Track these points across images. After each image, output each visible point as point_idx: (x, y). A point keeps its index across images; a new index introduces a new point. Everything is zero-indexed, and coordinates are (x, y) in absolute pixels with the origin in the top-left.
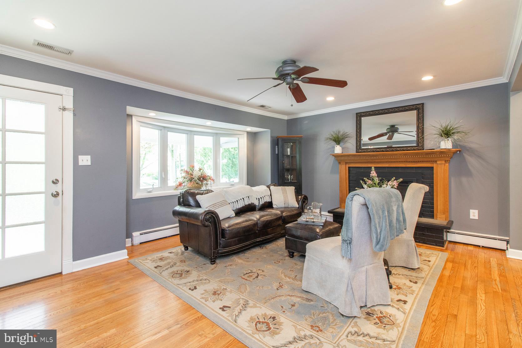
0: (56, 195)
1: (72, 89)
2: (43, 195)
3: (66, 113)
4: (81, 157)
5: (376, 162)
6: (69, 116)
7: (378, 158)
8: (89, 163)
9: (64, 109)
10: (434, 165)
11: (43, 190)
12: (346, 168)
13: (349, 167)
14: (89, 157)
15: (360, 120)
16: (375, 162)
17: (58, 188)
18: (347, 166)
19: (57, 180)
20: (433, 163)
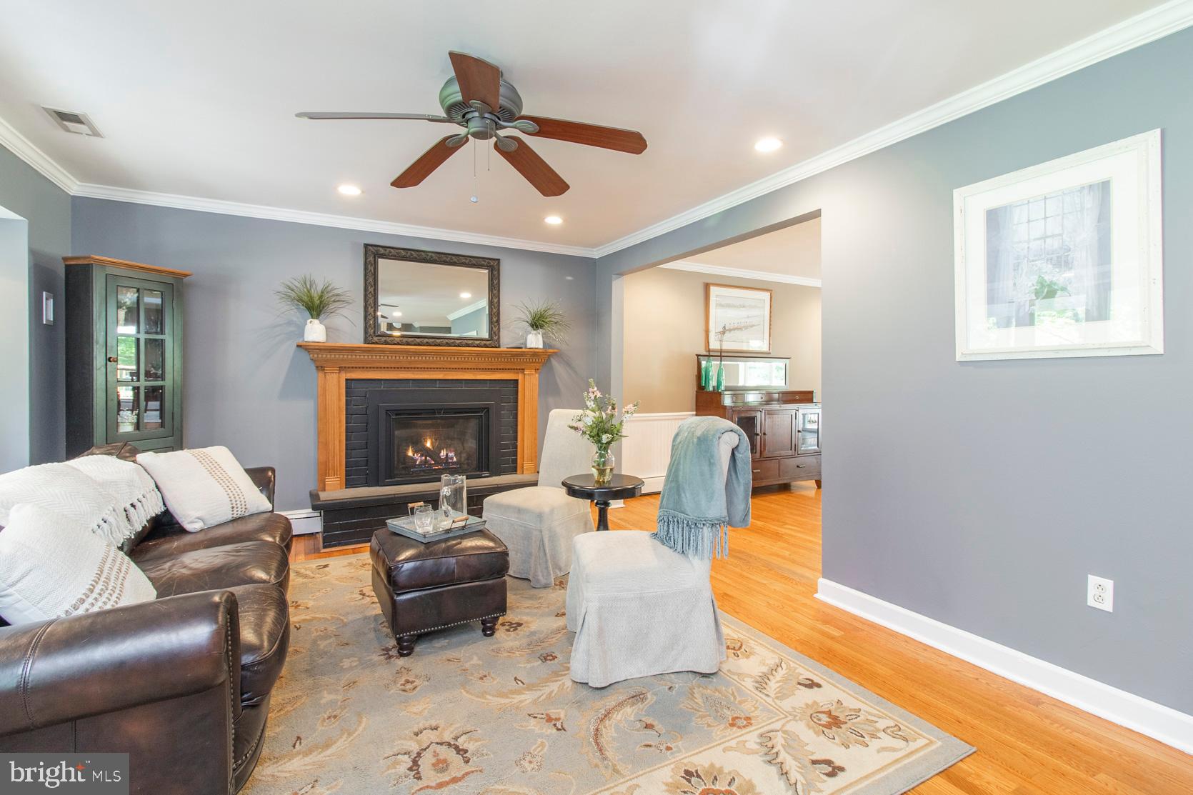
5: (418, 368)
7: (424, 358)
10: (520, 377)
12: (339, 382)
13: (348, 380)
15: (376, 264)
16: (415, 368)
18: (344, 376)
20: (518, 373)
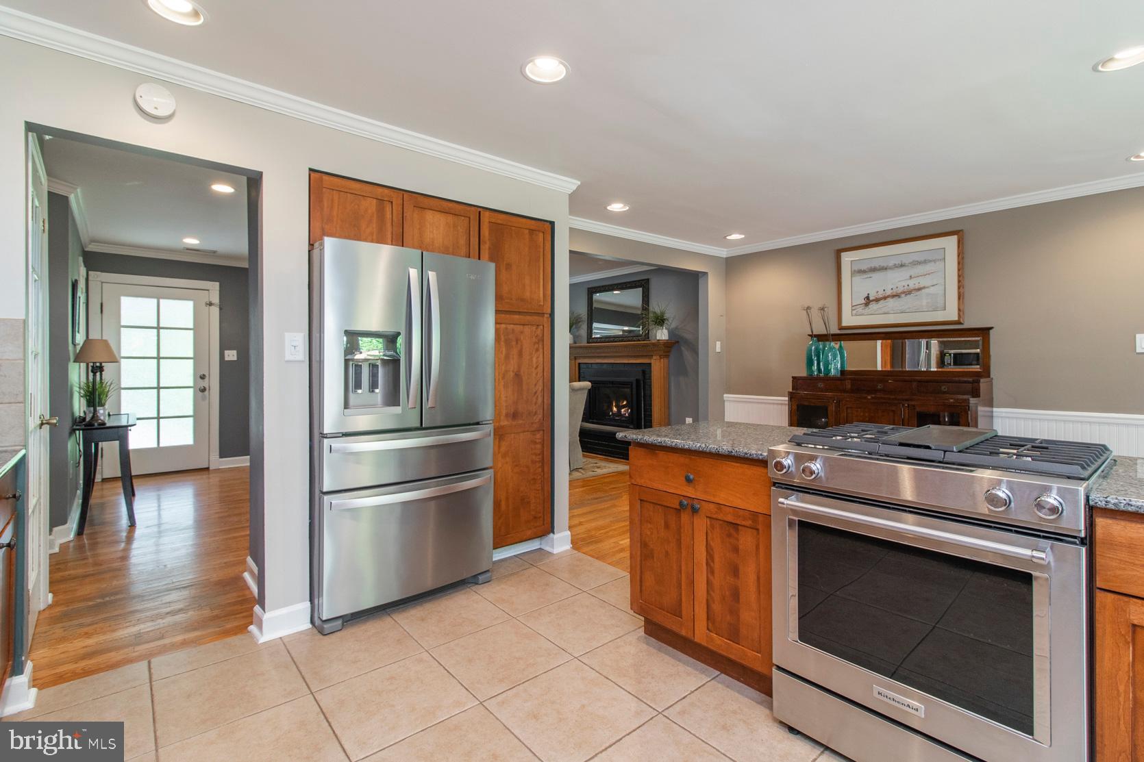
0: (203, 390)
1: (218, 284)
2: (192, 390)
3: (212, 307)
4: (227, 352)
5: (602, 356)
6: (215, 311)
8: (235, 359)
9: (211, 304)
10: (652, 361)
11: (192, 385)
12: (575, 364)
13: (579, 364)
14: (235, 352)
17: (205, 383)
19: (204, 375)
20: (651, 358)
